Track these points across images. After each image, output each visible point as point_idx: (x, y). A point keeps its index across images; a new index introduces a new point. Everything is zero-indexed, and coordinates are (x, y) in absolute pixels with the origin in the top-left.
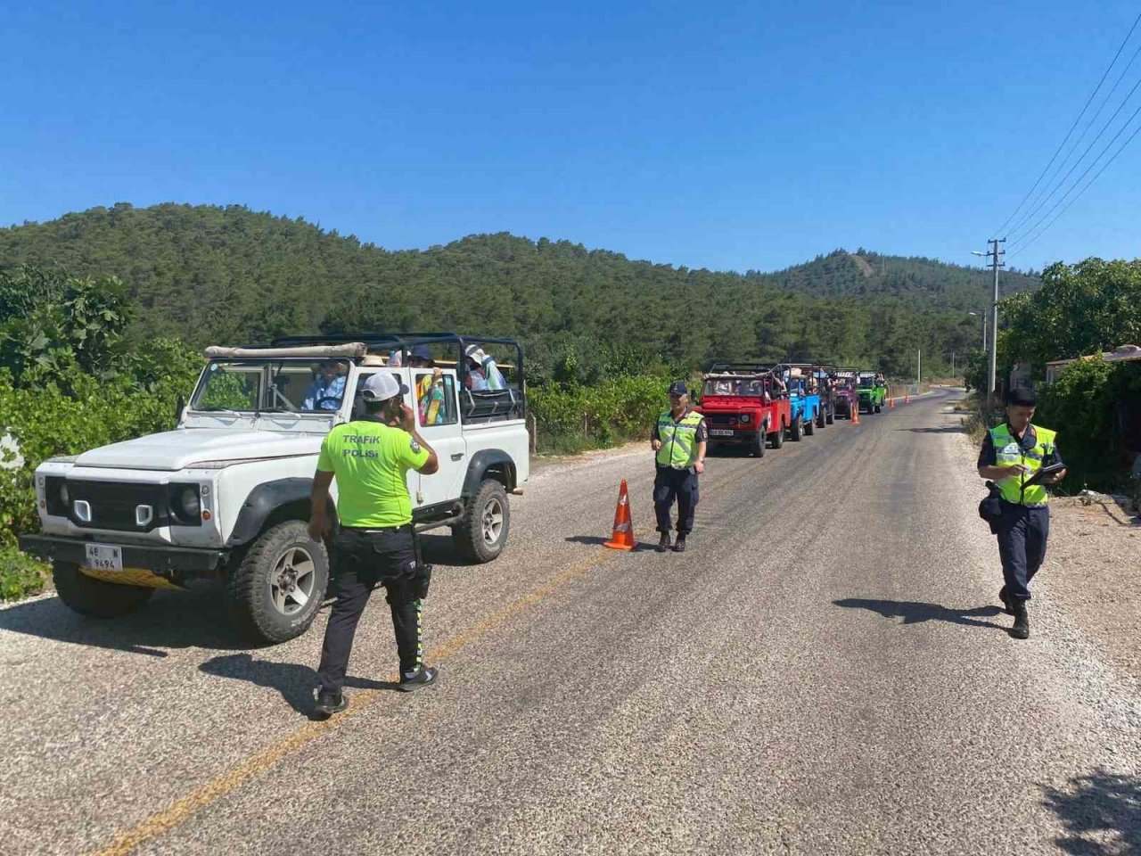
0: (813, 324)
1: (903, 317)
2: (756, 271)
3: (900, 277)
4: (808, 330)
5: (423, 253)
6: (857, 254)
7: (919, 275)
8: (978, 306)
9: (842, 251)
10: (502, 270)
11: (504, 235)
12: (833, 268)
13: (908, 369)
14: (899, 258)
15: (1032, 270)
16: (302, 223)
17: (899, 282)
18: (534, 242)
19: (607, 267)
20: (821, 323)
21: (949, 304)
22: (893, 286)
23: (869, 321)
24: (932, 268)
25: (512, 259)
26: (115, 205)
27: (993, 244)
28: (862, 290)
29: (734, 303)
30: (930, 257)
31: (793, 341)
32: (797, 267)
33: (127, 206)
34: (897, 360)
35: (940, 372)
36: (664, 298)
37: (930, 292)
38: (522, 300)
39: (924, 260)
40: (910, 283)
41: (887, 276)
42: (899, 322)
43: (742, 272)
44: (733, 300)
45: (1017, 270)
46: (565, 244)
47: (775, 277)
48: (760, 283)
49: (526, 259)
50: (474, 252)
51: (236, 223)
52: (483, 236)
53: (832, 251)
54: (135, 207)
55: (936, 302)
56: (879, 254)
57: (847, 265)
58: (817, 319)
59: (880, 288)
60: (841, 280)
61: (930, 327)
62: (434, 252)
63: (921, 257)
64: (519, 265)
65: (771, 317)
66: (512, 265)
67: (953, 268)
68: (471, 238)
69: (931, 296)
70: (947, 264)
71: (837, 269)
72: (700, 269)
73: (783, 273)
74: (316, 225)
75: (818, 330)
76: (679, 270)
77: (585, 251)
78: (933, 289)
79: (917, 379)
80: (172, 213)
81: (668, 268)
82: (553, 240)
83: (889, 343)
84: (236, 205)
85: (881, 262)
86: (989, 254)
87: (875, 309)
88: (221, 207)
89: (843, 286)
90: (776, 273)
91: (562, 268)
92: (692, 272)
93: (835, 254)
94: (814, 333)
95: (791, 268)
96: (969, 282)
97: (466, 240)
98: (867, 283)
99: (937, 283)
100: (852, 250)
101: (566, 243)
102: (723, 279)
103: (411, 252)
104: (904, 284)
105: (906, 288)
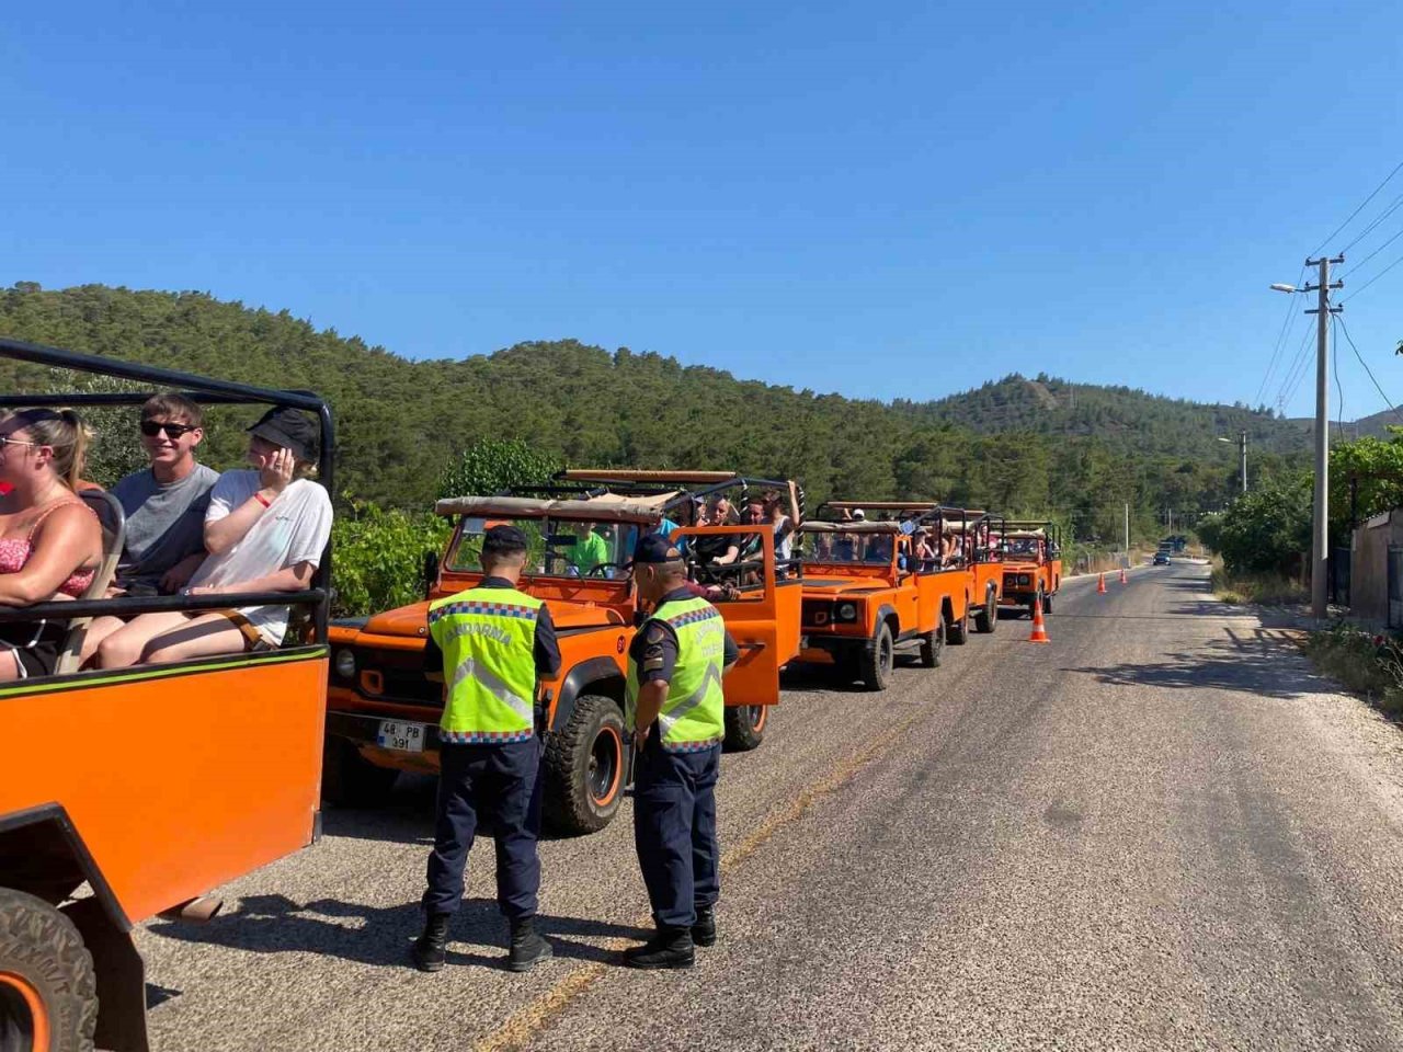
0: (977, 466)
1: (1100, 460)
2: (906, 400)
3: (1094, 411)
4: (969, 473)
5: (459, 364)
6: (1038, 381)
7: (1117, 407)
8: (1196, 450)
9: (1017, 377)
10: (561, 388)
11: (570, 344)
12: (1005, 397)
13: (1110, 529)
14: (1093, 387)
15: (1262, 407)
16: (284, 319)
17: (1094, 418)
18: (608, 354)
19: (707, 388)
20: (988, 464)
21: (1158, 447)
22: (1084, 422)
23: (1053, 465)
24: (1134, 401)
25: (578, 373)
26: (17, 285)
27: (1318, 267)
28: (1044, 425)
29: (871, 436)
30: (1132, 387)
31: (948, 489)
32: (959, 396)
33: (33, 286)
34: (1093, 518)
35: (1153, 536)
36: (776, 428)
37: (1134, 431)
38: (576, 425)
39: (1124, 391)
40: (1106, 418)
41: (1077, 409)
42: (1096, 466)
43: (888, 401)
44: (871, 432)
45: (1244, 405)
46: (651, 358)
47: (929, 408)
48: (910, 414)
49: (598, 374)
50: (526, 363)
51: (186, 314)
52: (540, 345)
53: (1004, 376)
54: (45, 288)
55: (1140, 444)
56: (1066, 381)
57: (1024, 395)
58: (983, 458)
59: (1068, 425)
60: (1017, 414)
61: (1136, 474)
62: (471, 363)
63: (1120, 386)
64: (586, 382)
65: (917, 454)
66: (575, 382)
67: (1163, 402)
68: (525, 345)
69: (1135, 437)
70: (1155, 396)
71: (1011, 398)
72: (830, 393)
73: (942, 403)
74: (306, 321)
75: (983, 474)
76: (803, 394)
77: (678, 366)
78: (1136, 427)
79: (1123, 544)
80: (97, 298)
81: (787, 391)
82: (636, 351)
83: (1082, 493)
84: (195, 292)
85: (1068, 392)
86: (1308, 288)
87: (1061, 449)
88: (175, 293)
89: (1018, 421)
90: (932, 403)
91: (645, 387)
92: (820, 397)
93: (1008, 380)
94: (977, 478)
95: (951, 397)
96: (1183, 420)
97: (517, 348)
98: (1050, 418)
99: (1142, 420)
100: (1030, 375)
101: (652, 356)
102: (860, 407)
103: (444, 362)
104: (1098, 419)
105: (1101, 425)
